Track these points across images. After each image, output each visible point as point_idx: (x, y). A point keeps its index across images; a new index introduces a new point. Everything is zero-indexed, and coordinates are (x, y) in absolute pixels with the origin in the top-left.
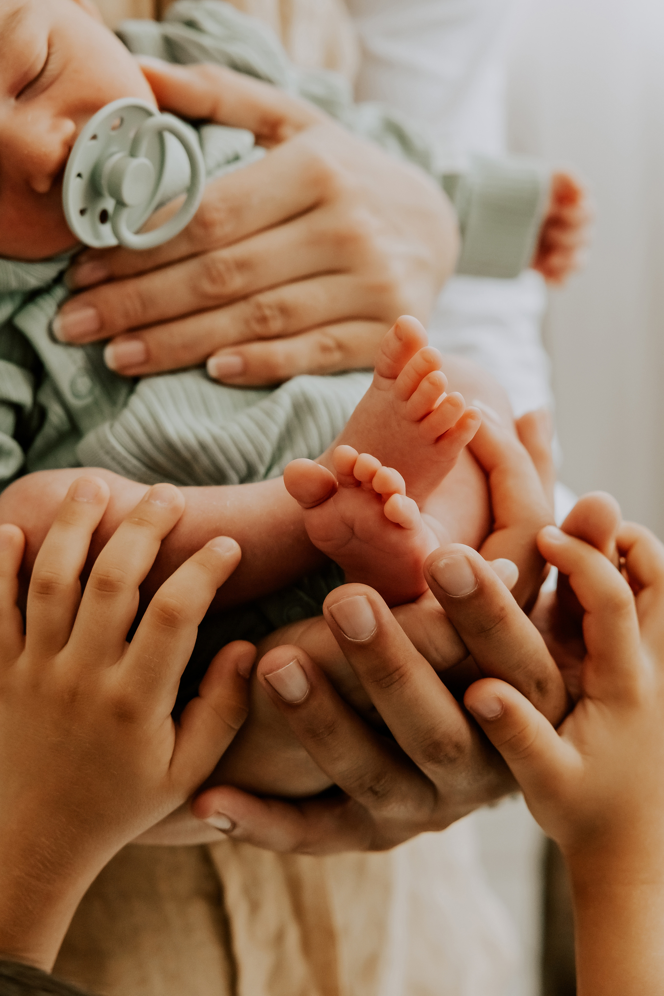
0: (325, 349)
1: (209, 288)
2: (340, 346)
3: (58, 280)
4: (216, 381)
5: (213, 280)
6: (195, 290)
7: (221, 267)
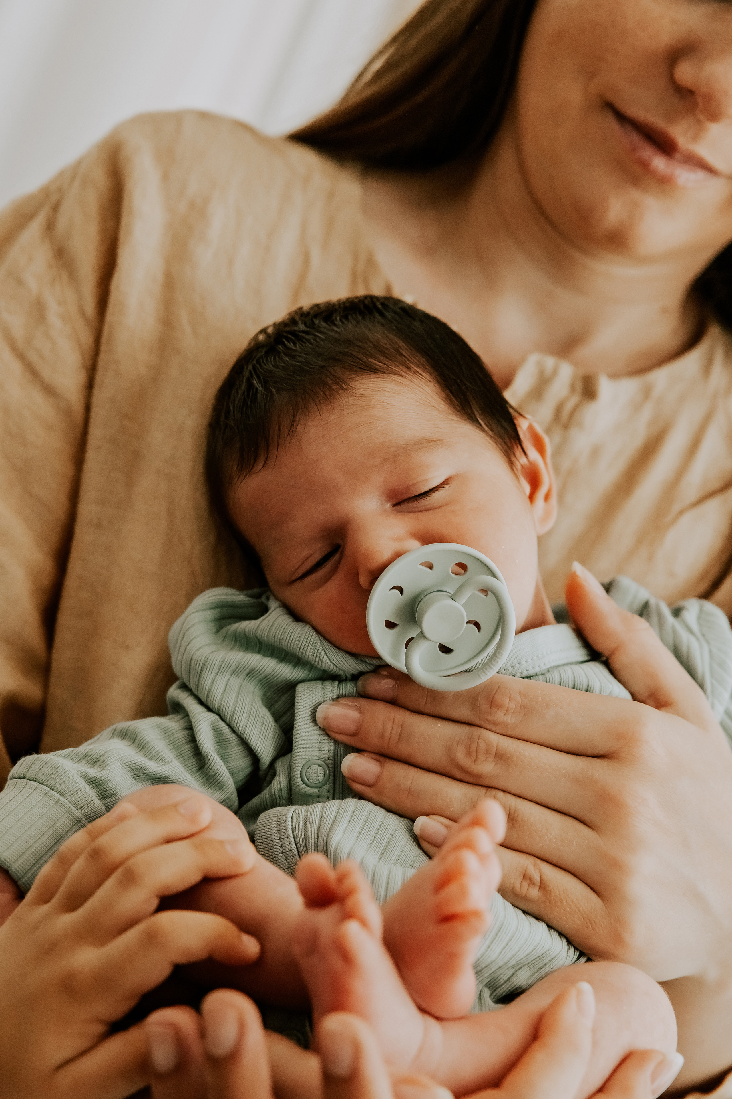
0: (526, 877)
1: (461, 756)
2: (543, 886)
3: (355, 678)
4: (417, 839)
5: (468, 753)
6: (449, 751)
7: (482, 746)
